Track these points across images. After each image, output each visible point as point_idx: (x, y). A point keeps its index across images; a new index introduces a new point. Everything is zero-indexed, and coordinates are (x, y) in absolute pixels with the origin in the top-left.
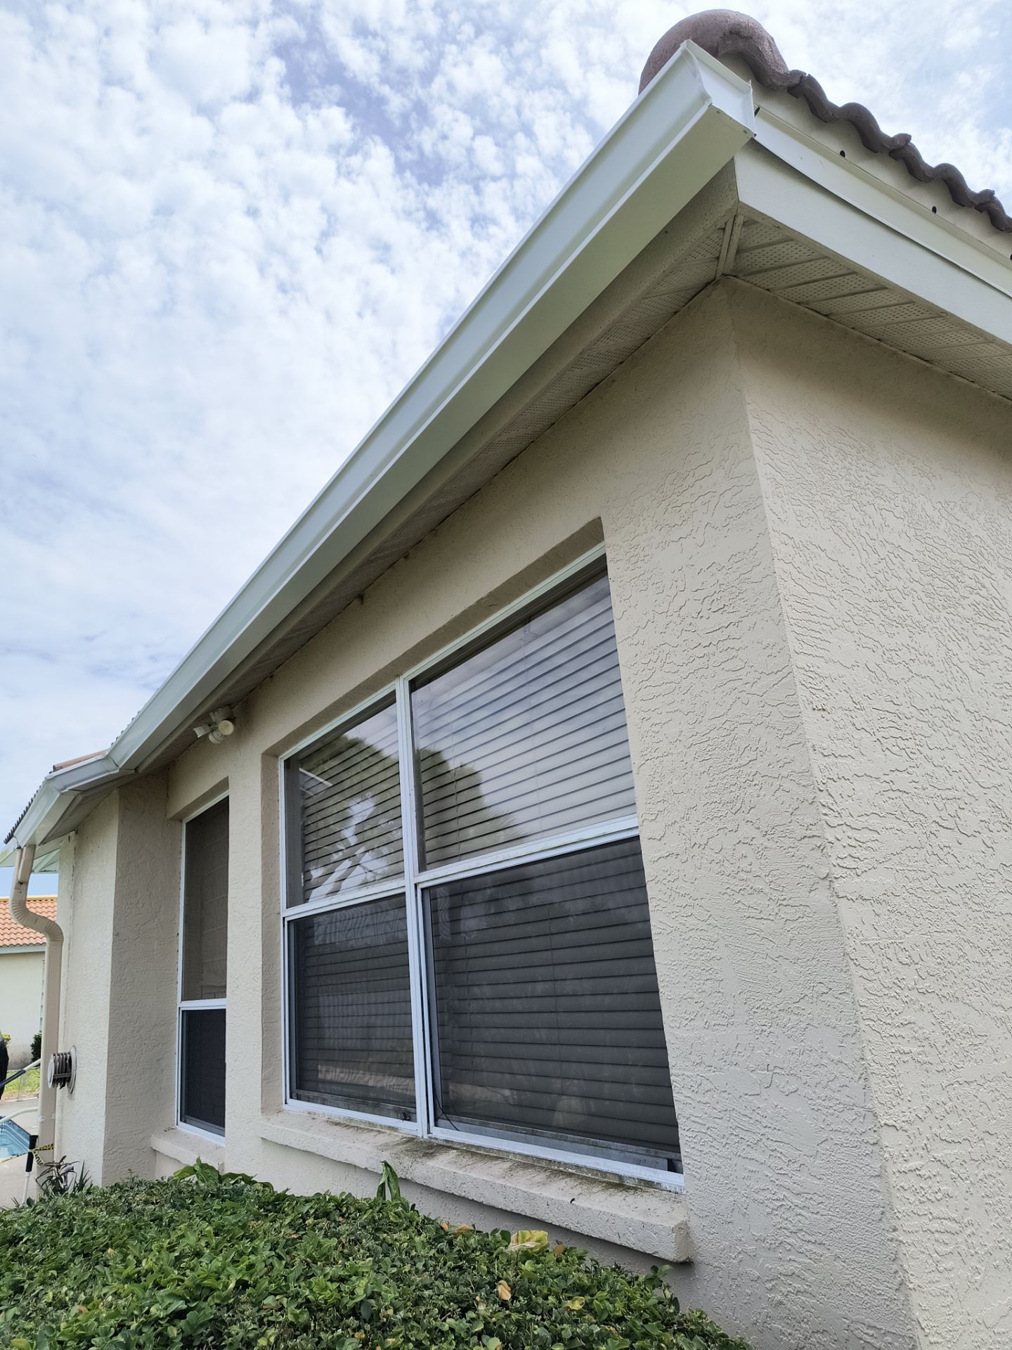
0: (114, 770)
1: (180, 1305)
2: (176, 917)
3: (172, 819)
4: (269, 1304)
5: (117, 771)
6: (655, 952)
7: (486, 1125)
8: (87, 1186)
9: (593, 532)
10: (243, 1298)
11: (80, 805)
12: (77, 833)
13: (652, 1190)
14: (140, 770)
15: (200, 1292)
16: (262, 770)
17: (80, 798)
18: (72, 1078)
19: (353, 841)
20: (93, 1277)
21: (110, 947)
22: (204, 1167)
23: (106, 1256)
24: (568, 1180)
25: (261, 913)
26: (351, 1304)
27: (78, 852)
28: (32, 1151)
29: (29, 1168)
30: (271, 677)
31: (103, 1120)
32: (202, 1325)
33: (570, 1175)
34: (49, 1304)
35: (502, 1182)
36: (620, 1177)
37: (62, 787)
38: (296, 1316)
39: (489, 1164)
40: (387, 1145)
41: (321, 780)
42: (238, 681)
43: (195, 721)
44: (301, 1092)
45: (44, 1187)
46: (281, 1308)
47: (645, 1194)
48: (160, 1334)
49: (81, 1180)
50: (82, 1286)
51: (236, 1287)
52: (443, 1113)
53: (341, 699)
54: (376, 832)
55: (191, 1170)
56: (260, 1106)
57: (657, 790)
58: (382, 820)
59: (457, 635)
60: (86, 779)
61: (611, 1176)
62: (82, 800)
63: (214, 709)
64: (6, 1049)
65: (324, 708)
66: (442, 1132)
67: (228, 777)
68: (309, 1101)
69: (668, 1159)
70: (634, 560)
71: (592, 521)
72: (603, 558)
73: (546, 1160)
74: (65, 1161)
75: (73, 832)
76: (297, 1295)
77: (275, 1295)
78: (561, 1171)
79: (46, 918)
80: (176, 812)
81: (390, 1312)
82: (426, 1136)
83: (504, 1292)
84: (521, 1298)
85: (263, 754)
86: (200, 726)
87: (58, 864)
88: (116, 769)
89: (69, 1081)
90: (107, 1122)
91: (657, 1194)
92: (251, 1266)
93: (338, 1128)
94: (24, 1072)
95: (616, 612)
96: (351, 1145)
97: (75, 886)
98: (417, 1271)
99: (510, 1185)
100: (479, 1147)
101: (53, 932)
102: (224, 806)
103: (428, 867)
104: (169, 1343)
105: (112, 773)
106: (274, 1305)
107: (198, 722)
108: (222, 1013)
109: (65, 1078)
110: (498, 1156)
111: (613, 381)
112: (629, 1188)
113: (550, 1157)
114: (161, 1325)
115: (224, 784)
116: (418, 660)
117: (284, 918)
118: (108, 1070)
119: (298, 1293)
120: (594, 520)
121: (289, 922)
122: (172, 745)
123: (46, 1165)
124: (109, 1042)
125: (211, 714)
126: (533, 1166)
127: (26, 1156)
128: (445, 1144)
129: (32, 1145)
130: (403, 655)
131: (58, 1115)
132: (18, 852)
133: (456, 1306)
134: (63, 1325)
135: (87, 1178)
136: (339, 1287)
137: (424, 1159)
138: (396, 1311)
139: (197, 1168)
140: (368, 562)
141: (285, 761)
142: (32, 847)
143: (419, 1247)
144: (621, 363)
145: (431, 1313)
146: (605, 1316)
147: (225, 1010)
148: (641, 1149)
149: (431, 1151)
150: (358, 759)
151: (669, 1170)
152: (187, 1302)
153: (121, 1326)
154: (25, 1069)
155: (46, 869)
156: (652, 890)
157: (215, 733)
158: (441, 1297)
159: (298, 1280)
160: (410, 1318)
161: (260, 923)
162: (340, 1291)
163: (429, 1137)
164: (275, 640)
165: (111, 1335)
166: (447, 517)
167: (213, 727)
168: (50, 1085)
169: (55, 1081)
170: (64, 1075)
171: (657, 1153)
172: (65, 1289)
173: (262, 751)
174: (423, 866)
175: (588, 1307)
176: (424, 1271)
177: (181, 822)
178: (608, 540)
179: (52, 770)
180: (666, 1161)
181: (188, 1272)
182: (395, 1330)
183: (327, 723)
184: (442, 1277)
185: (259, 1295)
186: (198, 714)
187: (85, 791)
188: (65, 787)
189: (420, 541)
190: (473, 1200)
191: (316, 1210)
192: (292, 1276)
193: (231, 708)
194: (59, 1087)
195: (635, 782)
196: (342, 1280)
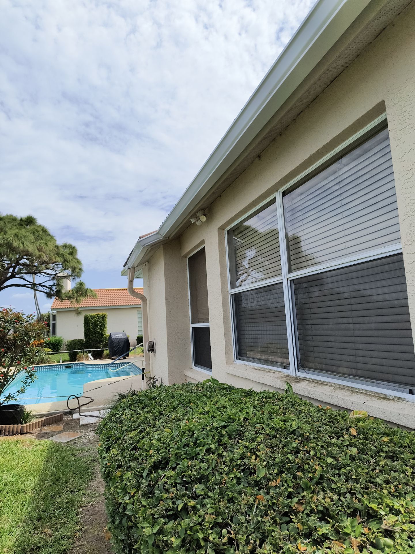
0: (160, 238)
1: (224, 424)
2: (187, 293)
3: (183, 257)
4: (257, 427)
5: (162, 238)
6: (409, 304)
7: (321, 372)
8: (164, 385)
9: (381, 108)
10: (247, 424)
11: (150, 251)
12: (148, 263)
13: (401, 401)
14: (170, 238)
15: (230, 420)
16: (218, 235)
17: (150, 249)
18: (155, 350)
19: (247, 266)
20: (187, 412)
21: (165, 304)
22: (214, 380)
23: (189, 405)
24: (361, 395)
25: (221, 291)
26: (291, 430)
27: (150, 270)
28: (144, 373)
29: (143, 379)
30: (220, 196)
31: (167, 364)
32: (234, 431)
33: (362, 393)
34: (174, 419)
35: (331, 394)
36: (386, 395)
37: (143, 245)
38: (270, 432)
39: (324, 387)
40: (278, 377)
41: (239, 240)
42: (208, 198)
43: (190, 217)
44: (240, 357)
45: (149, 385)
46: (263, 428)
47: (398, 402)
48: (219, 432)
49: (161, 384)
50: (184, 415)
51: (244, 420)
52: (301, 367)
53: (251, 203)
54: (257, 262)
55: (209, 381)
56: (225, 362)
57: (413, 231)
58: (259, 258)
59: (306, 168)
60: (151, 242)
61: (381, 394)
62: (151, 250)
63: (198, 211)
64: (128, 340)
65: (244, 207)
66: (301, 374)
67: (204, 239)
68: (244, 361)
69: (410, 390)
70: (403, 119)
71: (379, 103)
72: (386, 120)
73: (350, 387)
74: (155, 377)
75: (147, 263)
76: (268, 425)
77: (260, 424)
78: (357, 392)
79: (141, 294)
80: (185, 253)
81: (308, 434)
82: (294, 375)
83: (353, 432)
84: (362, 435)
85: (218, 229)
86: (193, 218)
87: (142, 274)
88: (161, 238)
89: (154, 351)
90: (169, 365)
91: (404, 403)
92: (247, 413)
93: (257, 370)
94: (136, 348)
95: (392, 147)
96: (263, 377)
97: (150, 282)
98: (314, 421)
99: (334, 395)
100: (318, 380)
101: (143, 299)
102: (203, 250)
103: (292, 271)
104: (223, 436)
105: (160, 239)
106: (260, 427)
107: (192, 217)
108: (208, 328)
109: (152, 350)
110: (327, 384)
111: (394, 25)
112: (390, 400)
113: (351, 386)
114: (219, 430)
115: (203, 242)
116: (287, 182)
117: (230, 293)
118: (168, 347)
119: (269, 424)
120: (380, 102)
121: (232, 295)
122: (181, 227)
123: (149, 378)
124: (167, 337)
125: (197, 213)
126: (344, 389)
127: (142, 375)
128: (303, 378)
129: (143, 372)
130: (280, 180)
131: (151, 362)
132: (129, 270)
133: (334, 435)
134: (182, 426)
135: (163, 383)
136: (284, 424)
137: (295, 383)
138: (310, 434)
139: (211, 380)
140: (265, 138)
141: (227, 231)
142: (133, 268)
143: (313, 412)
144: (399, 14)
145: (325, 436)
146: (399, 445)
147: (209, 327)
148: (395, 385)
149: (297, 381)
150: (249, 234)
151: (410, 394)
152: (226, 423)
153: (203, 429)
154: (136, 347)
155: (138, 277)
156: (408, 277)
157: (198, 221)
158: (327, 431)
159: (267, 419)
160: (316, 437)
161: (221, 295)
162: (285, 425)
163: (296, 376)
164: (223, 179)
165: (201, 431)
166: (302, 112)
167: (198, 218)
168: (148, 352)
169: (149, 351)
170: (152, 349)
171: (404, 387)
172: (179, 415)
173: (218, 228)
174: (290, 271)
175: (391, 441)
176: (317, 421)
177: (186, 258)
178: (388, 111)
179: (139, 238)
180: (409, 390)
181: (223, 413)
182: (311, 441)
183: (245, 214)
184: (326, 424)
185: (253, 423)
186: (192, 214)
187: (151, 246)
188: (144, 245)
189: (288, 126)
190: (318, 400)
191: (266, 396)
192: (265, 418)
193: (204, 210)
194: (150, 352)
195: (401, 228)
196: (285, 421)
